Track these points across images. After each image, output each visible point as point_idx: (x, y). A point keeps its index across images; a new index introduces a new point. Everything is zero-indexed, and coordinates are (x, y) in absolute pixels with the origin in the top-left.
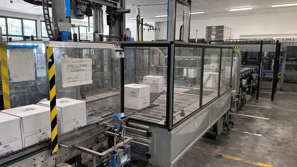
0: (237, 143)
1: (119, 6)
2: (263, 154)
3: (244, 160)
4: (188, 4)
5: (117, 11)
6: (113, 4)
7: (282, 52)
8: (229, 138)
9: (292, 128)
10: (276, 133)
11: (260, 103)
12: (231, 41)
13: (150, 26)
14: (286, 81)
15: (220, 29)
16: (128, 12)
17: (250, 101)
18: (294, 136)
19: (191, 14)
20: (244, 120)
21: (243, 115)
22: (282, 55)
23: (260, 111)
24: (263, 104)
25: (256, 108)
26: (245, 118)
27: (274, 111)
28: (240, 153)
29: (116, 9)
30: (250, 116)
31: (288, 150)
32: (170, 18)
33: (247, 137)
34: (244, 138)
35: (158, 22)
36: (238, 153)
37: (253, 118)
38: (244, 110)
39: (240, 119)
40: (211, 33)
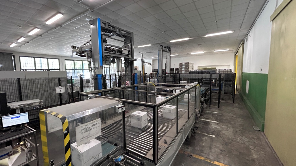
0: (201, 143)
1: (130, 57)
2: (217, 153)
3: (206, 160)
4: (169, 52)
5: (130, 60)
6: (127, 56)
7: (222, 79)
8: (195, 139)
9: (233, 129)
10: (223, 134)
11: (212, 110)
12: (193, 71)
13: (149, 63)
14: (225, 93)
15: (187, 64)
16: (136, 60)
17: (206, 108)
18: (235, 136)
19: (171, 55)
20: (203, 124)
21: (202, 119)
22: (222, 80)
23: (213, 116)
24: (213, 110)
25: (210, 113)
26: (204, 122)
27: (220, 115)
28: (203, 153)
29: (129, 58)
30: (207, 120)
31: (232, 149)
32: (159, 58)
33: (206, 138)
34: (204, 139)
35: (154, 60)
36: (201, 152)
37: (209, 122)
38: (203, 116)
39: (201, 123)
40: (182, 66)
